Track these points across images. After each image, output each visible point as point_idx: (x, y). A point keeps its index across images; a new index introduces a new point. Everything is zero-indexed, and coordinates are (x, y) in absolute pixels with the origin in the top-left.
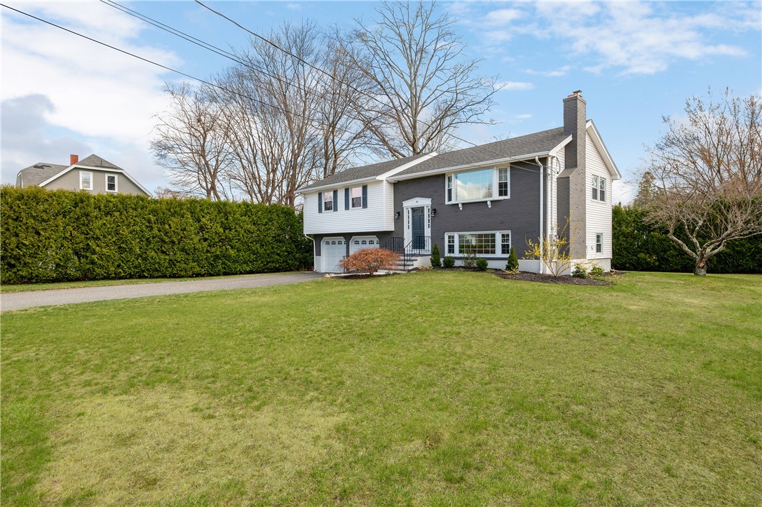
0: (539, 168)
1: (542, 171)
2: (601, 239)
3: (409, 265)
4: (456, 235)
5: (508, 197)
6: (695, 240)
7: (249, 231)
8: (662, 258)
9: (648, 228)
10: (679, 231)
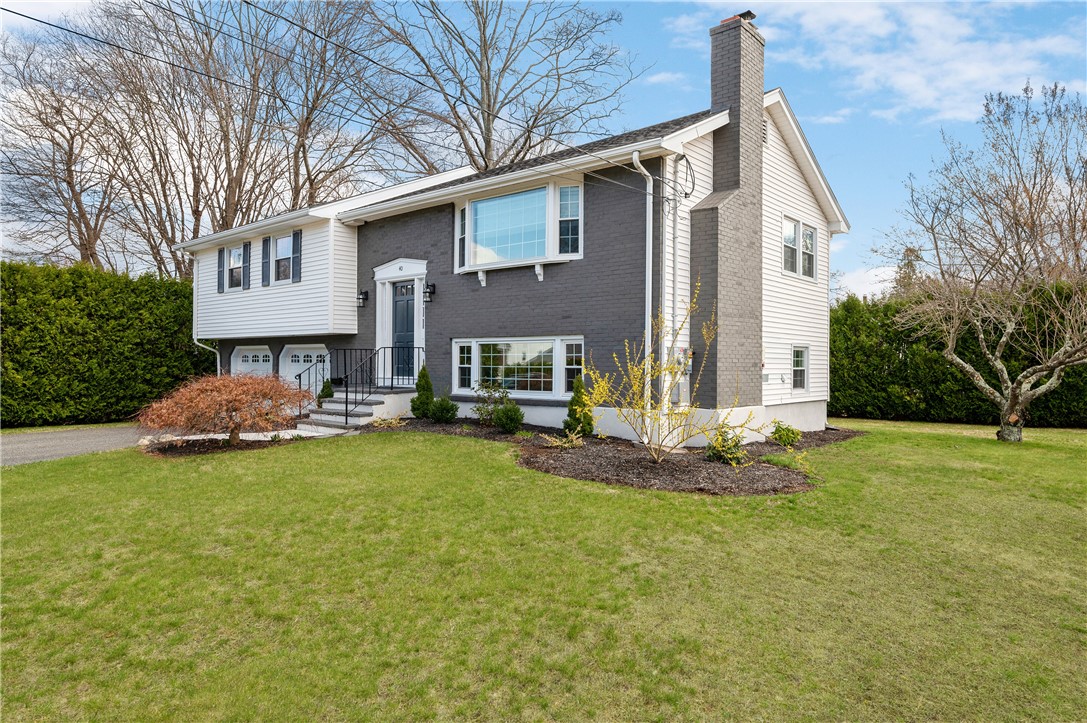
0: (643, 180)
1: (650, 188)
2: (805, 359)
3: (358, 416)
4: (475, 345)
5: (578, 256)
6: (999, 365)
7: (71, 331)
8: (931, 395)
9: (903, 337)
10: (967, 343)
